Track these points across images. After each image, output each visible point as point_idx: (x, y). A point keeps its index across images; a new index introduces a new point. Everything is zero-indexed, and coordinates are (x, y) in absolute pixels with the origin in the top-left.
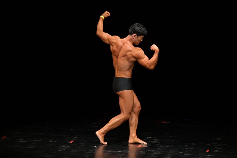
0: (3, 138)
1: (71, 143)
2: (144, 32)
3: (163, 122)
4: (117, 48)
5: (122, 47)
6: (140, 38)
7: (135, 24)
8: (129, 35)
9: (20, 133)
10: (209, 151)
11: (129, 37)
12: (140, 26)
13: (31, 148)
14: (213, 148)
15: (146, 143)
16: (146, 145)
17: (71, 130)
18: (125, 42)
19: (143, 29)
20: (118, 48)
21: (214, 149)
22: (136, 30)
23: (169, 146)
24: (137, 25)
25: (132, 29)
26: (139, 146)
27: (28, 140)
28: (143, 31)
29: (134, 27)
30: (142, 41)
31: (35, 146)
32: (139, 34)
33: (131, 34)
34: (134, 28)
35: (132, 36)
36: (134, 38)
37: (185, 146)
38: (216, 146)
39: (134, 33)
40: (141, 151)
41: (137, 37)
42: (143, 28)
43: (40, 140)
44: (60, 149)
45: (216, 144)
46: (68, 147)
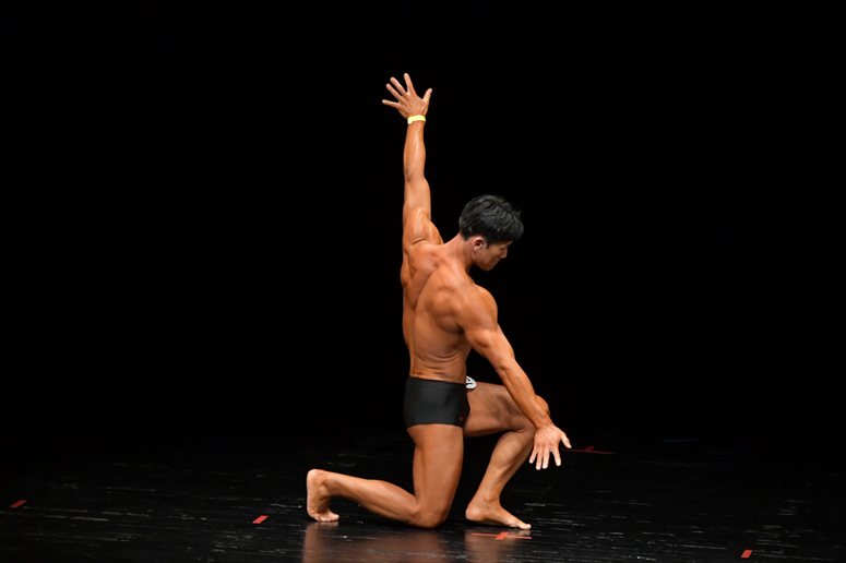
0: (14, 506)
1: (257, 524)
2: (511, 231)
3: (589, 450)
4: (412, 275)
5: (429, 276)
6: (497, 251)
7: (481, 201)
8: (458, 235)
9: (75, 487)
10: (751, 556)
11: (458, 240)
12: (500, 206)
13: (115, 540)
14: (766, 542)
15: (529, 526)
16: (528, 533)
17: (259, 476)
18: (443, 261)
19: (510, 216)
20: (417, 276)
21: (769, 549)
22: (482, 222)
23: (607, 535)
24: (487, 204)
25: (468, 215)
26: (504, 536)
27: (105, 513)
28: (510, 228)
29: (476, 210)
30: (504, 256)
31: (129, 536)
32: (492, 236)
33: (466, 235)
34: (478, 215)
35: (467, 243)
36: (476, 248)
37: (664, 537)
38: (777, 535)
39: (476, 232)
40: (509, 553)
41: (488, 248)
42: (508, 212)
43: (149, 513)
44: (219, 547)
45: (775, 529)
46: (248, 537)
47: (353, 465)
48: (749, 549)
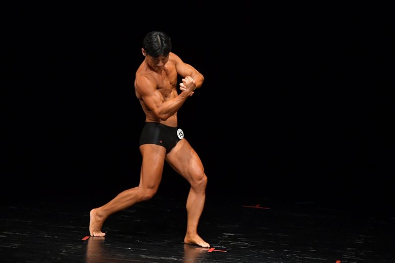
1: (84, 241)
3: (257, 207)
13: (10, 247)
14: (348, 257)
21: (349, 260)
23: (266, 251)
27: (5, 232)
31: (17, 245)
37: (295, 253)
38: (353, 253)
43: (28, 234)
44: (64, 252)
45: (353, 250)
46: (79, 247)
47: (135, 211)
48: (339, 260)
